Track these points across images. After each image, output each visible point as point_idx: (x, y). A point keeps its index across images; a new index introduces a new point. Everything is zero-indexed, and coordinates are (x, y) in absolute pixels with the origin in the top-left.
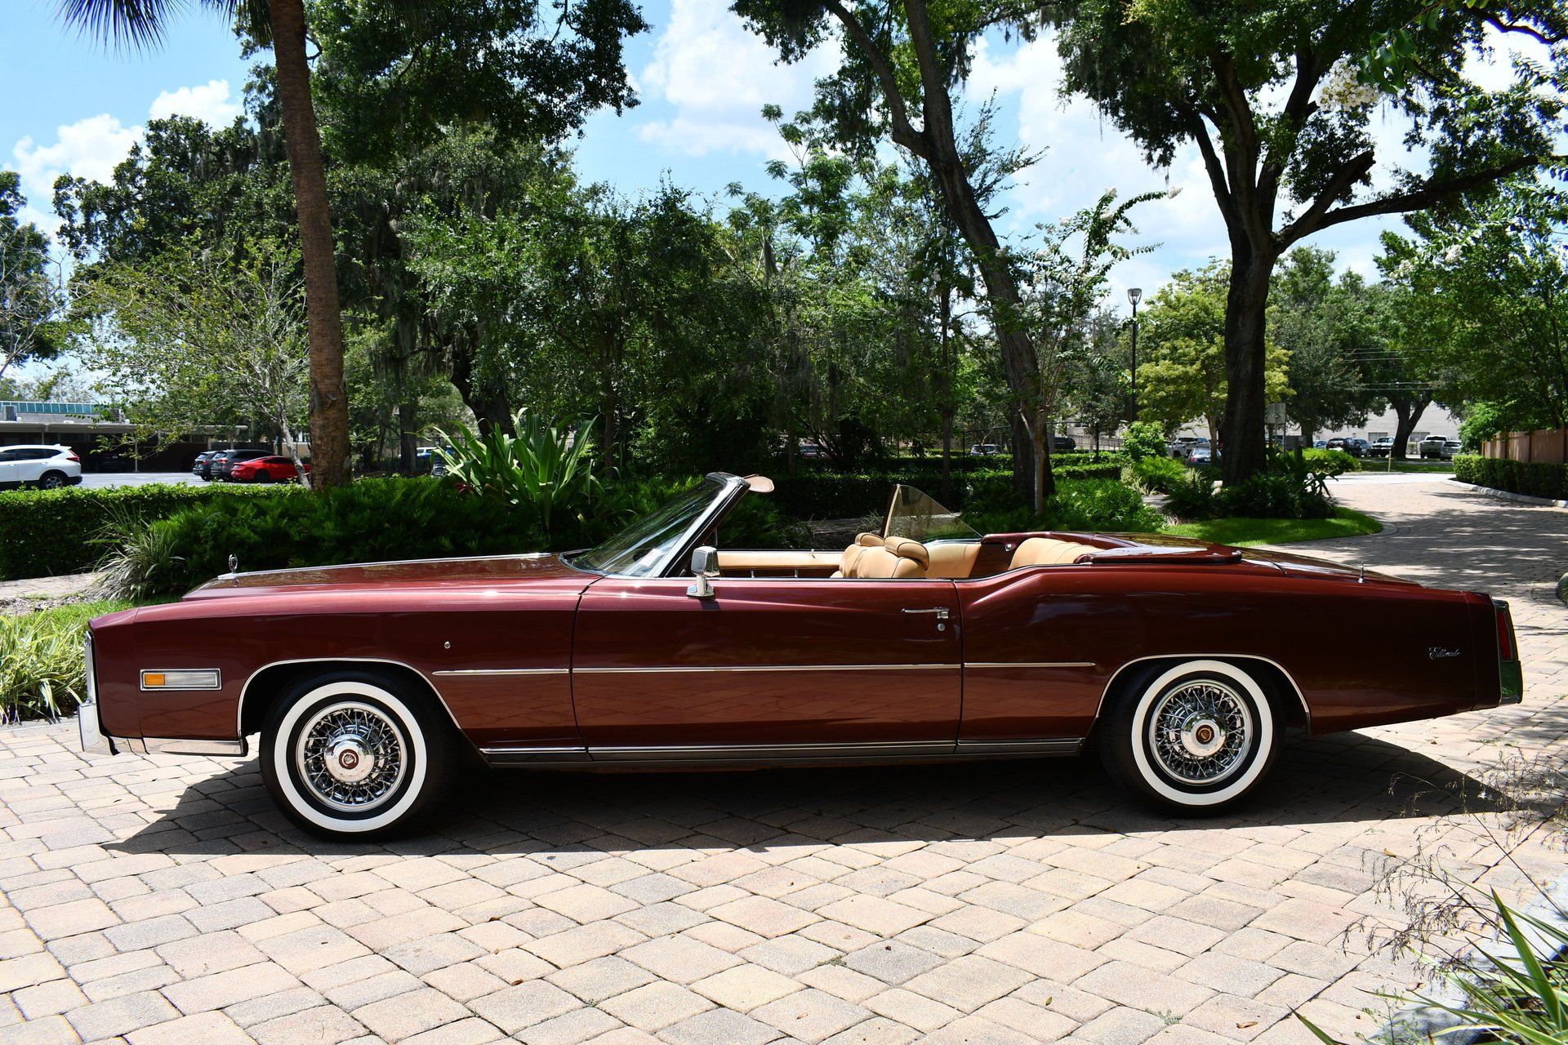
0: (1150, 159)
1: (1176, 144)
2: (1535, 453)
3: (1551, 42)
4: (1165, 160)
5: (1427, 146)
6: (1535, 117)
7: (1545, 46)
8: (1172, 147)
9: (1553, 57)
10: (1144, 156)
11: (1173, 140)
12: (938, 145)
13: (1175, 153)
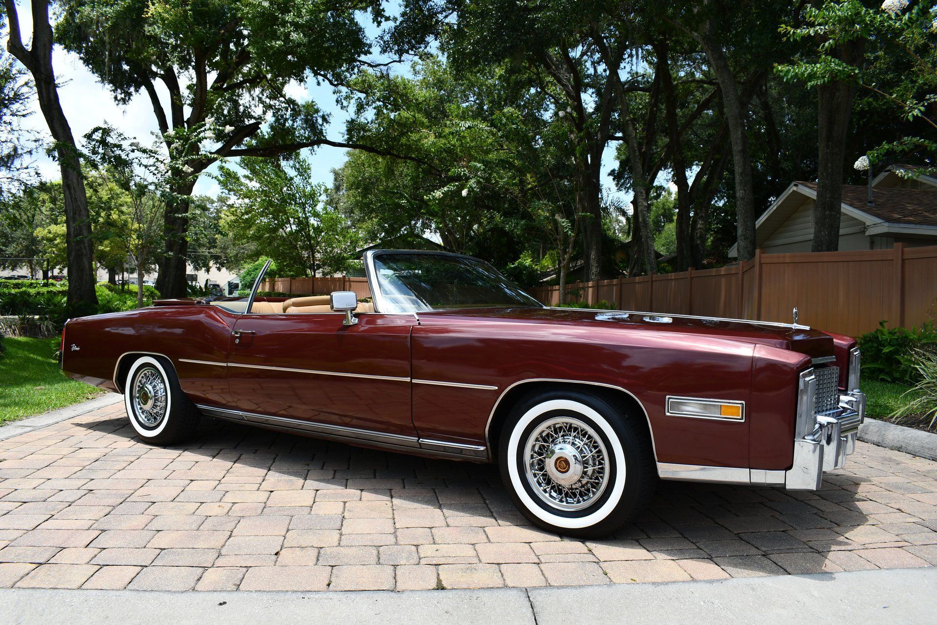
0: (116, 98)
1: (134, 93)
2: (294, 288)
3: (335, 86)
4: (124, 101)
5: (267, 124)
6: (320, 121)
7: (333, 87)
8: (130, 94)
9: (334, 93)
10: (113, 96)
11: (132, 89)
12: (42, 62)
13: (131, 97)
